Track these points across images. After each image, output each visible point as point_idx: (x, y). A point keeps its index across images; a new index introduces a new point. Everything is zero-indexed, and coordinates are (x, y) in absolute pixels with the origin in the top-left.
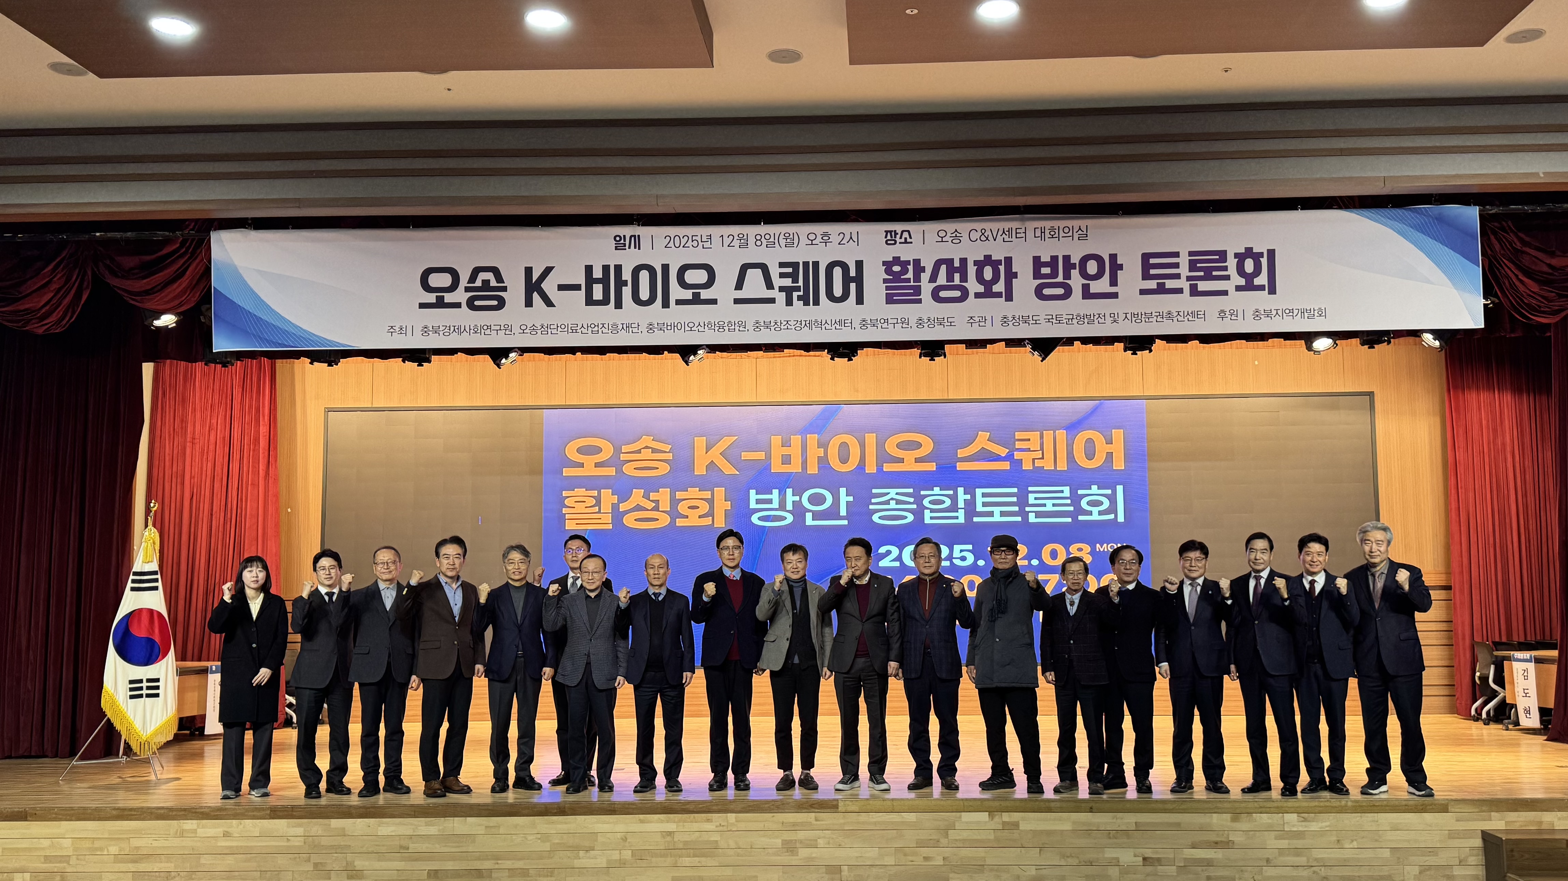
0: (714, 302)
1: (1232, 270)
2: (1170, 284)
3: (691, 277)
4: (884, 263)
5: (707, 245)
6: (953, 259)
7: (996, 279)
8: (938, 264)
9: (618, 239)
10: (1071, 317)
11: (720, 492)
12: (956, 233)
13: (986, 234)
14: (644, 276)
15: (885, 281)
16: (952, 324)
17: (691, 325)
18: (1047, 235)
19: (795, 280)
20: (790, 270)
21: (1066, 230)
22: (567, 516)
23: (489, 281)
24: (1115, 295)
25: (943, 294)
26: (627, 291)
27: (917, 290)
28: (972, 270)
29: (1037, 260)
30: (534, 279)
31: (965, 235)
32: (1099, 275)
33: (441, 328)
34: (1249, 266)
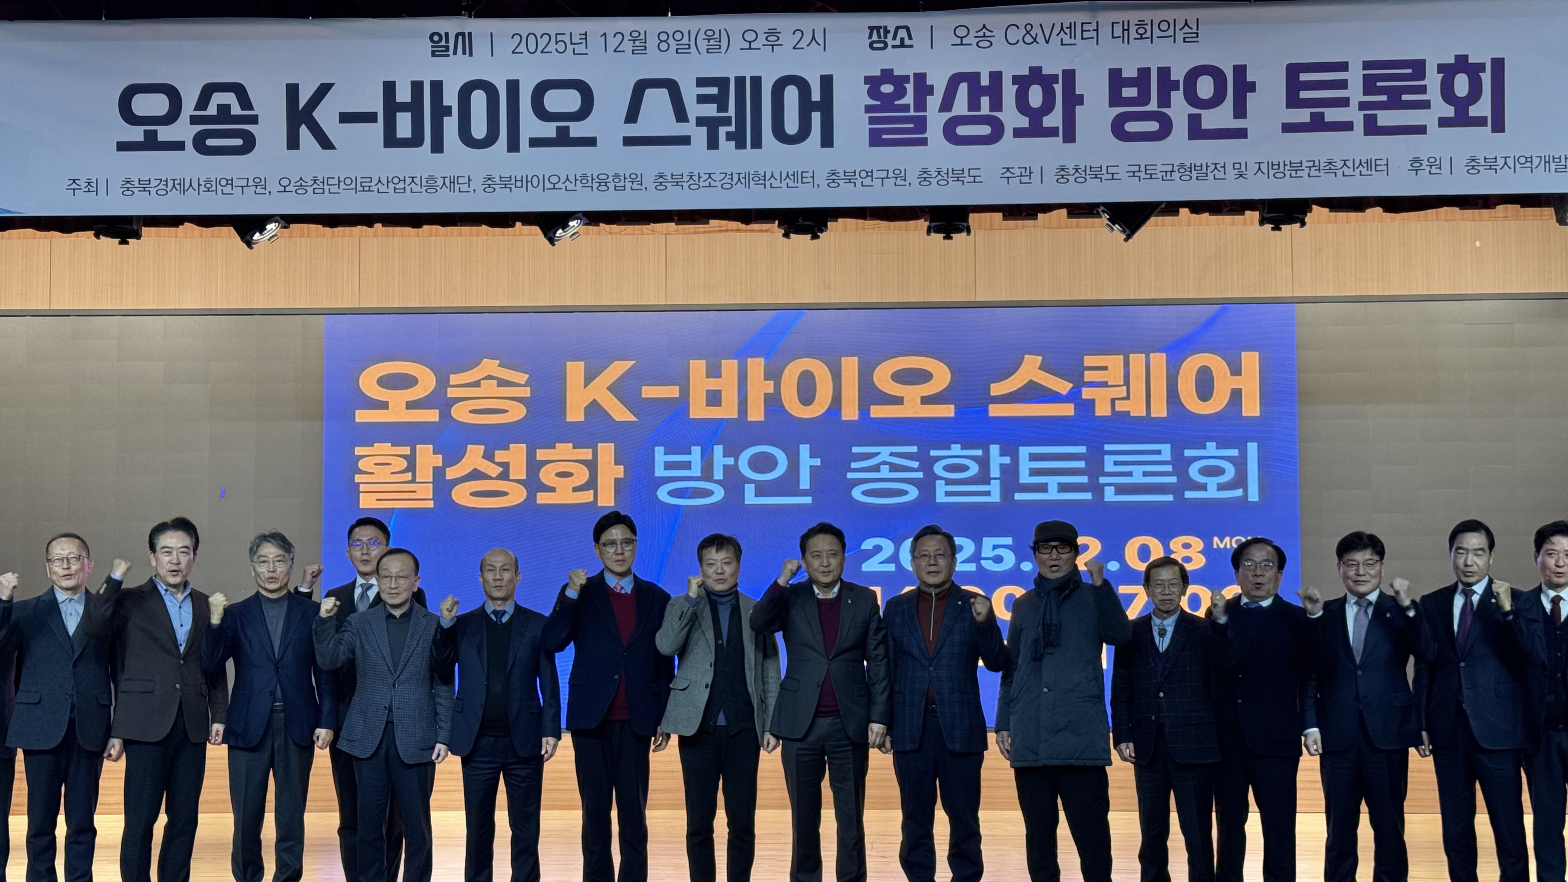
0: (591, 142)
1: (1434, 93)
2: (1332, 115)
3: (556, 101)
4: (868, 80)
5: (580, 49)
6: (977, 75)
7: (1048, 106)
8: (955, 81)
9: (436, 38)
10: (1170, 168)
11: (606, 451)
12: (984, 30)
13: (1033, 33)
14: (479, 99)
15: (869, 109)
16: (977, 179)
17: (554, 180)
18: (1133, 34)
19: (723, 107)
20: (714, 90)
21: (1164, 26)
22: (362, 488)
23: (227, 107)
24: (1241, 134)
25: (963, 130)
26: (451, 124)
27: (921, 124)
28: (1009, 91)
29: (1115, 76)
30: (302, 103)
31: (999, 34)
32: (1217, 100)
33: (154, 183)
34: (1461, 85)
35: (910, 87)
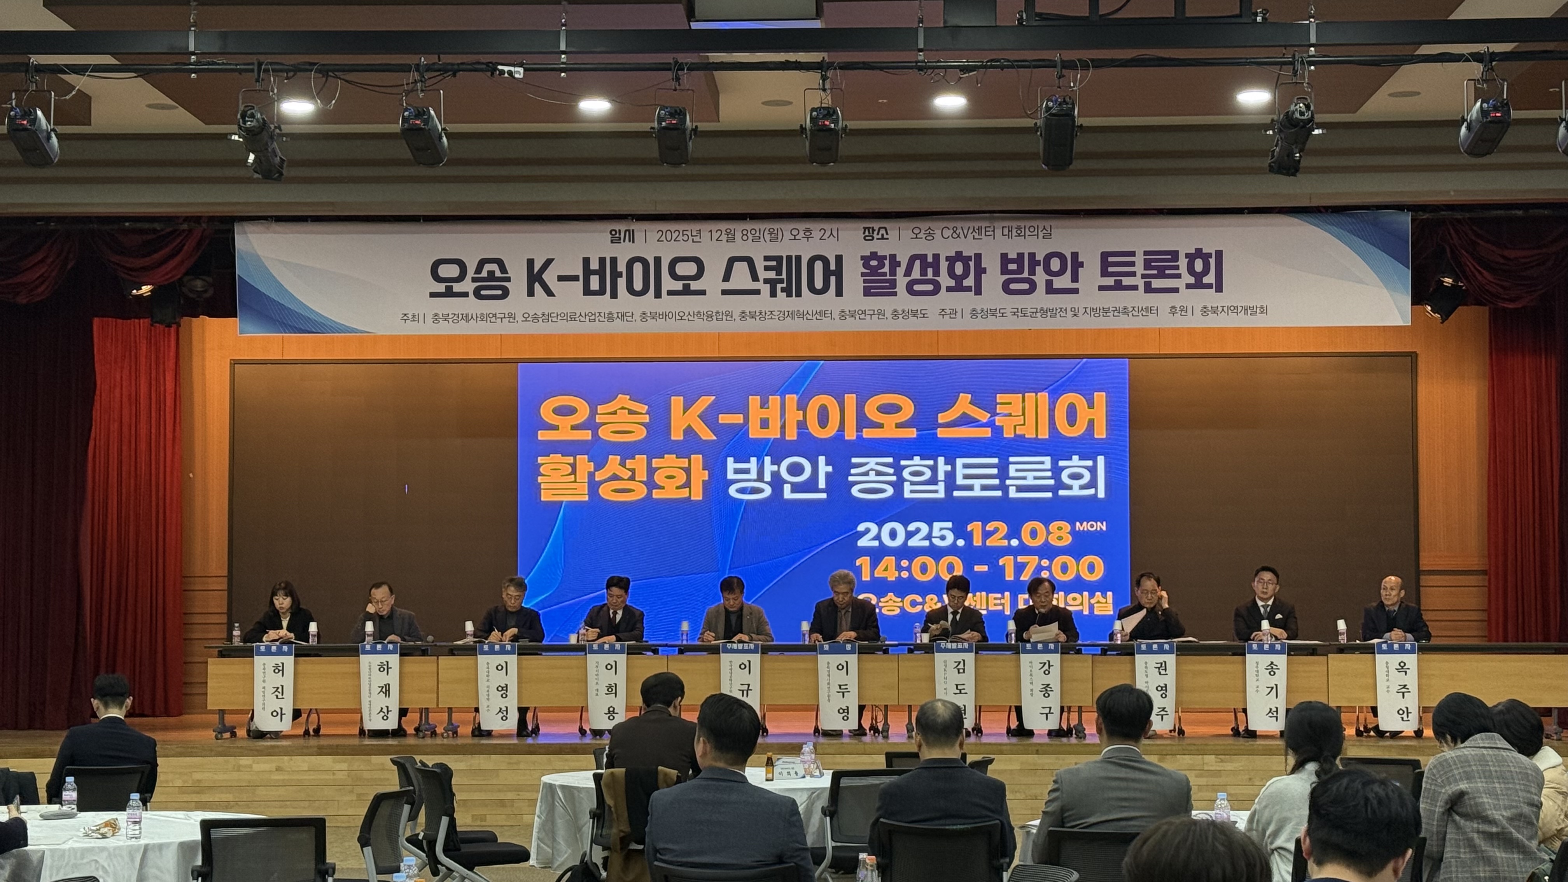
0: (703, 293)
1: (1183, 270)
2: (1126, 281)
3: (683, 269)
4: (862, 258)
5: (697, 239)
6: (926, 255)
7: (966, 274)
8: (912, 259)
9: (613, 233)
10: (1035, 310)
11: (697, 460)
12: (929, 230)
13: (957, 232)
14: (638, 268)
15: (863, 274)
16: (925, 316)
17: (682, 314)
18: (1014, 233)
19: (779, 273)
20: (774, 263)
21: (1032, 229)
22: (542, 486)
23: (494, 272)
24: (1075, 291)
25: (917, 287)
26: (622, 282)
27: (893, 284)
28: (944, 265)
29: (1004, 256)
30: (536, 270)
31: (938, 232)
32: (1061, 272)
33: (451, 316)
34: (1199, 266)
35: (887, 262)
